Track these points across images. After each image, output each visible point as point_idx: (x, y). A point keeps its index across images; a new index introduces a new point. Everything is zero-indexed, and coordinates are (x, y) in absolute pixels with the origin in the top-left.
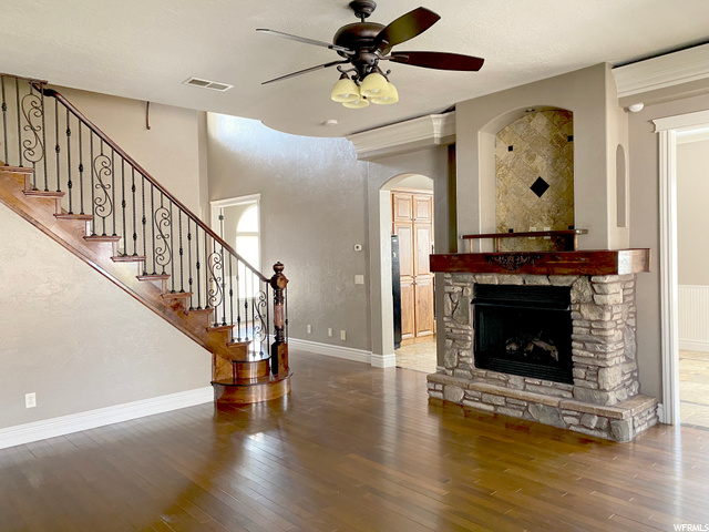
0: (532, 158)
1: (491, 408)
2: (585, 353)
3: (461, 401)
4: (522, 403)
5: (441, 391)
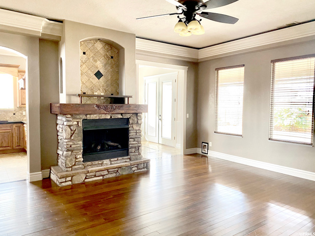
1: (101, 178)
3: (84, 181)
4: (116, 169)
5: (70, 181)
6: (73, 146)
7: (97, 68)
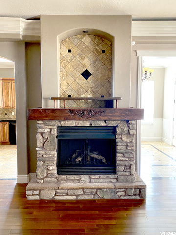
0: (83, 59)
1: (74, 198)
2: (124, 159)
3: (53, 198)
4: (93, 191)
5: (38, 195)
6: (44, 156)
7: (84, 66)
